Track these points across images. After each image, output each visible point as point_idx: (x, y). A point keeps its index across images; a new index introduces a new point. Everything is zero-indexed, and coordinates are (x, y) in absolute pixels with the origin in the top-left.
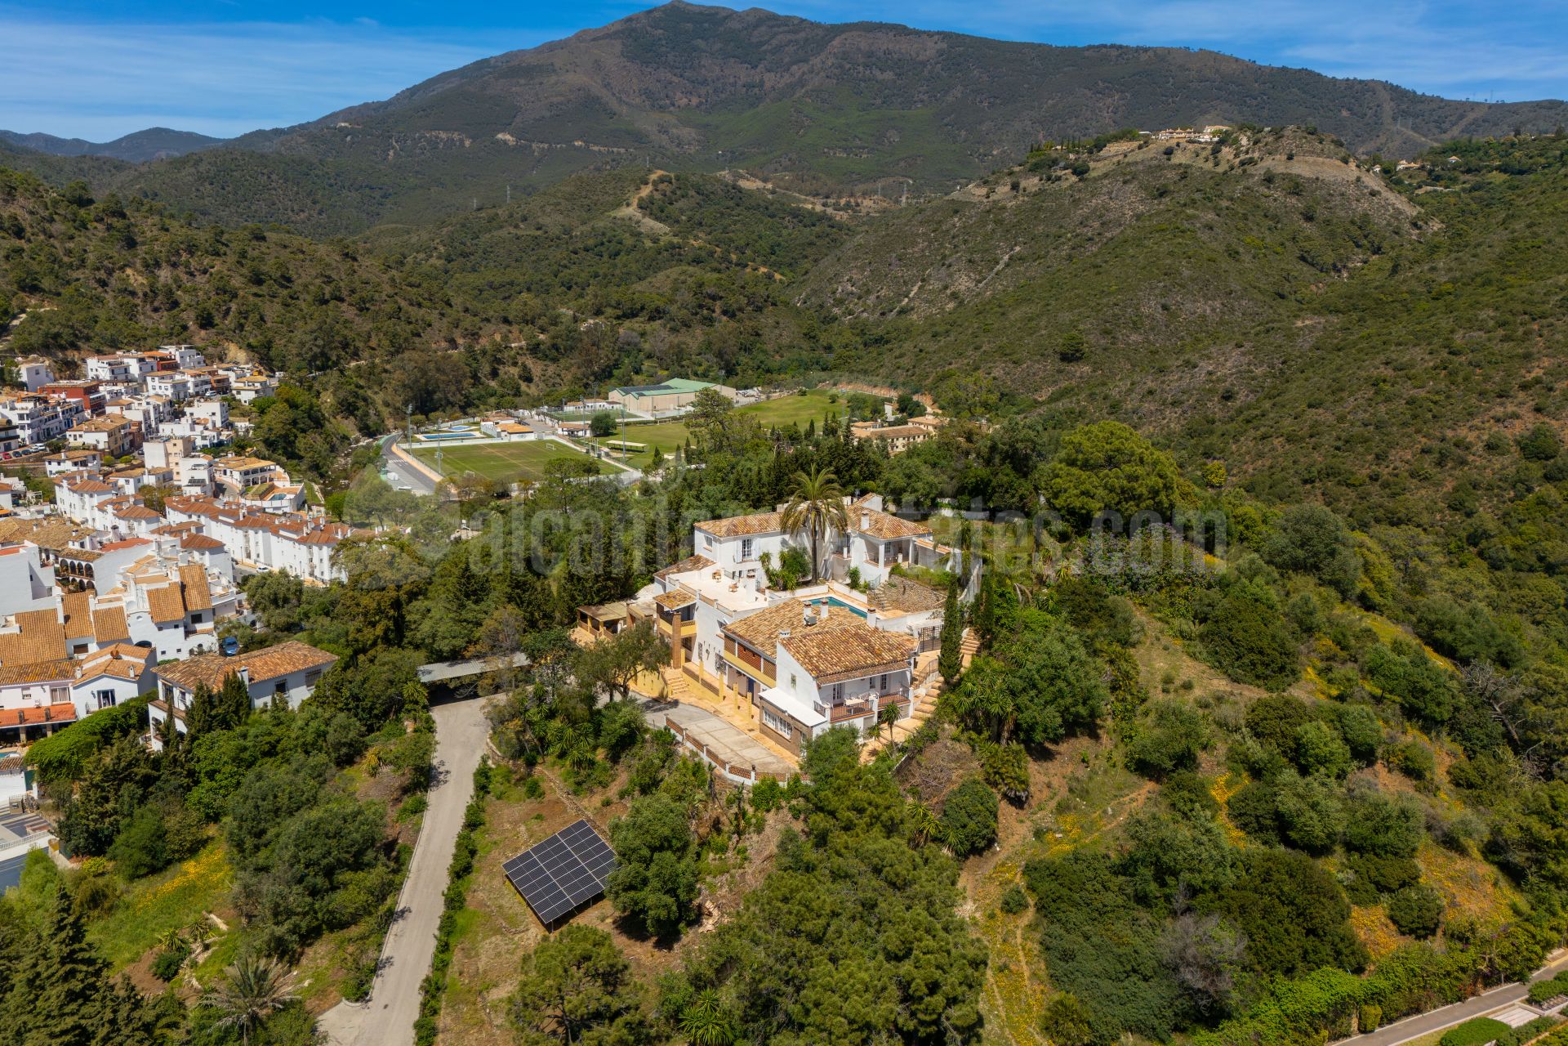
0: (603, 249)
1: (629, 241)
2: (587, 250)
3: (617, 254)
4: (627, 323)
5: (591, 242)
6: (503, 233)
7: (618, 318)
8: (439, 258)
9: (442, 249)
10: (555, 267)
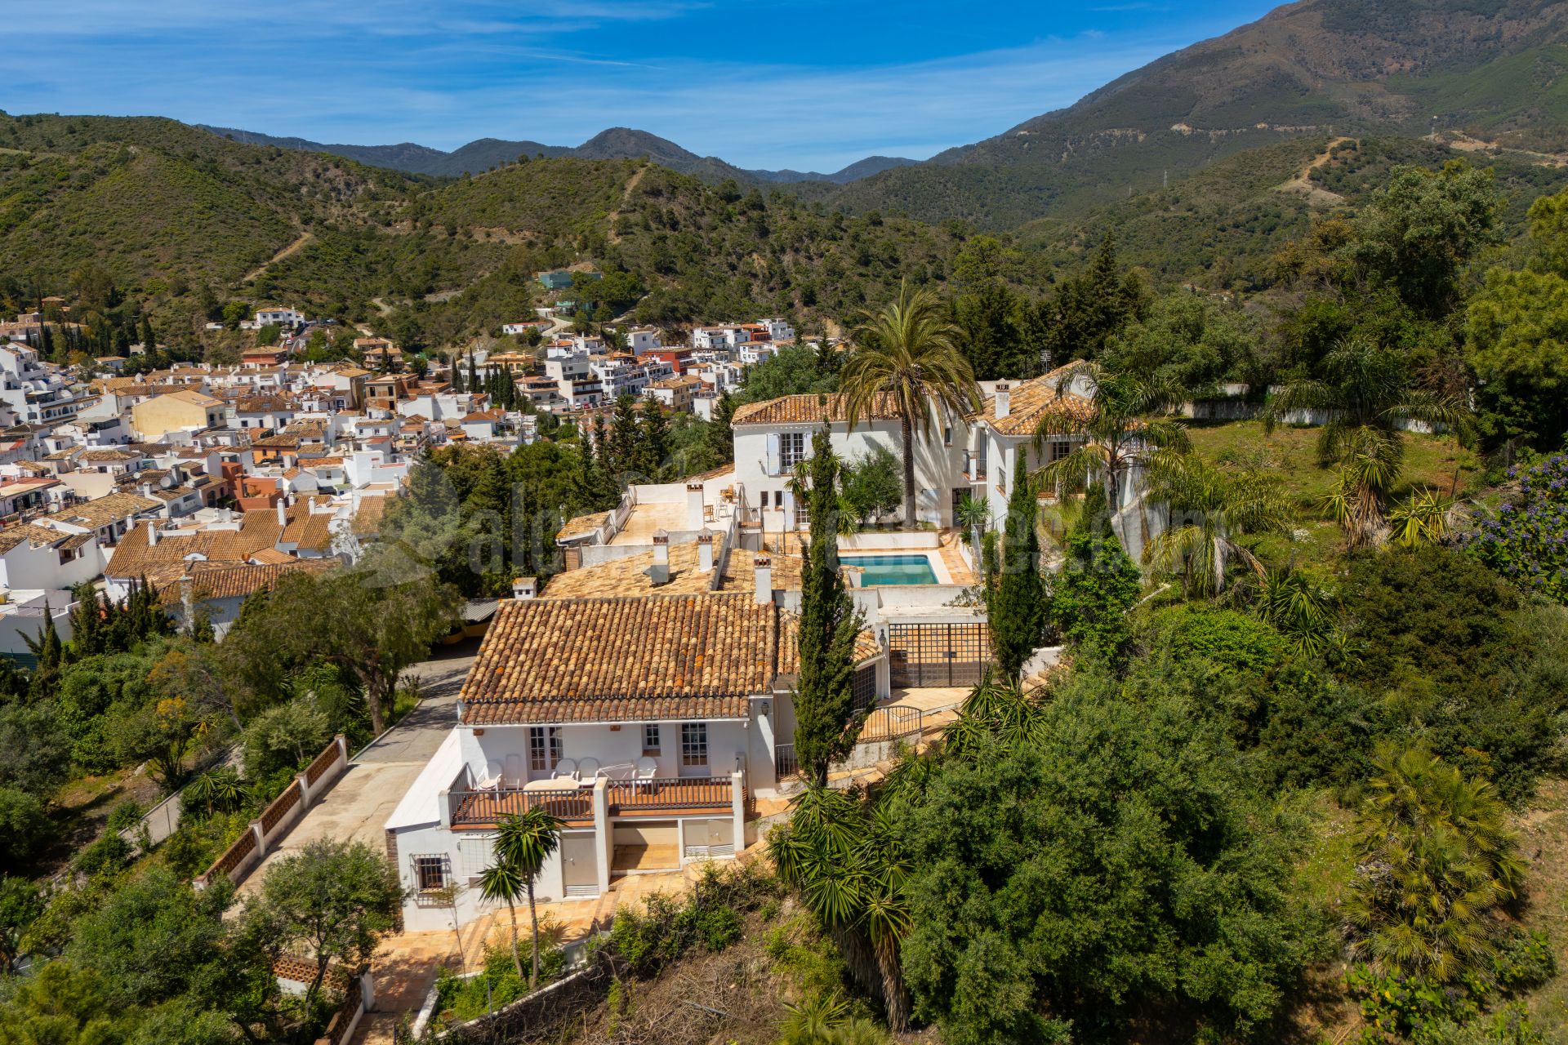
0: (1256, 224)
1: (1290, 213)
2: (1236, 226)
3: (1272, 229)
4: (1257, 297)
5: (1242, 218)
6: (1151, 217)
7: (1247, 290)
8: (1078, 245)
9: (1083, 236)
10: (1197, 247)
